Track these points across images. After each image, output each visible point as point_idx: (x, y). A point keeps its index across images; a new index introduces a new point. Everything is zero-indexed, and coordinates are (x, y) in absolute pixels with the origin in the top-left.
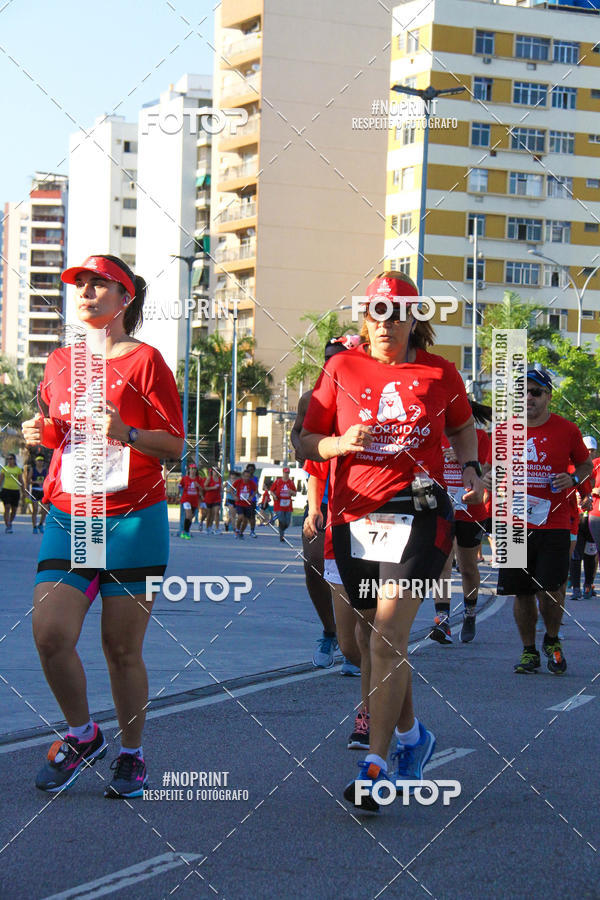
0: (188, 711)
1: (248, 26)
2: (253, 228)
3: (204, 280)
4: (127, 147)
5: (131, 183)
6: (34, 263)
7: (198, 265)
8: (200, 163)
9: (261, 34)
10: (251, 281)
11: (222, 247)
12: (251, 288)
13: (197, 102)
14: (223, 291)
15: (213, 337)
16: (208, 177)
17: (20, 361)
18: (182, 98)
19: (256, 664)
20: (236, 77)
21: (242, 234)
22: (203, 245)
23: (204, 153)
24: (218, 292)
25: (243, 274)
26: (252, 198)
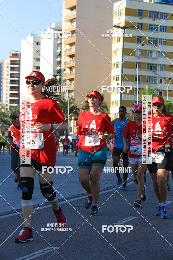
1: (72, 9)
2: (74, 67)
3: (60, 82)
4: (38, 43)
5: (39, 54)
6: (11, 77)
7: (58, 77)
8: (59, 48)
9: (76, 11)
10: (73, 82)
11: (65, 72)
12: (73, 84)
13: (58, 30)
14: (65, 85)
15: (62, 98)
16: (61, 52)
17: (7, 105)
18: (53, 29)
19: (74, 192)
20: (69, 23)
21: (71, 68)
22: (59, 72)
23: (59, 46)
25: (71, 80)
26: (73, 58)
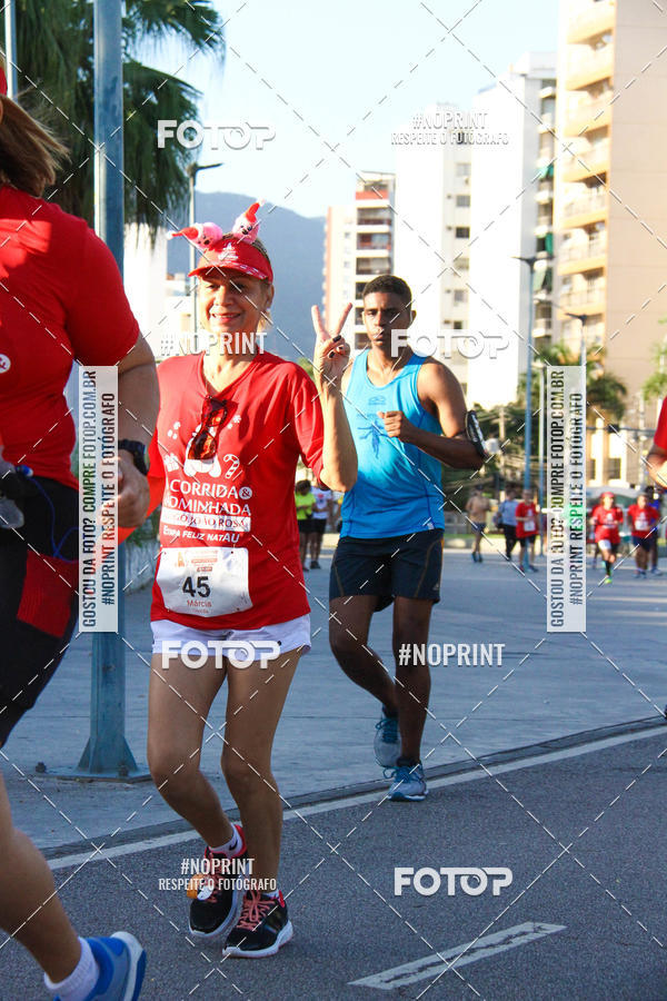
0: (538, 765)
2: (603, 222)
3: (547, 284)
5: (465, 178)
6: (359, 272)
7: (541, 266)
8: (542, 150)
10: (600, 282)
11: (568, 244)
12: (600, 289)
13: (539, 84)
14: (569, 295)
15: (557, 347)
16: (551, 166)
18: (523, 79)
19: (615, 713)
20: (585, 51)
21: (590, 229)
22: (543, 244)
23: (547, 141)
24: (563, 296)
25: (591, 275)
26: (601, 188)
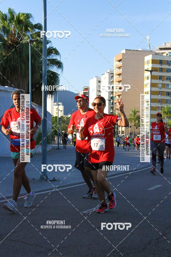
1: (119, 61)
2: (121, 95)
3: (113, 104)
4: (99, 82)
5: (100, 88)
7: (111, 101)
9: (122, 62)
11: (116, 98)
13: (111, 74)
18: (108, 73)
20: (118, 69)
21: (119, 96)
22: (112, 98)
23: (112, 83)
24: (115, 106)
